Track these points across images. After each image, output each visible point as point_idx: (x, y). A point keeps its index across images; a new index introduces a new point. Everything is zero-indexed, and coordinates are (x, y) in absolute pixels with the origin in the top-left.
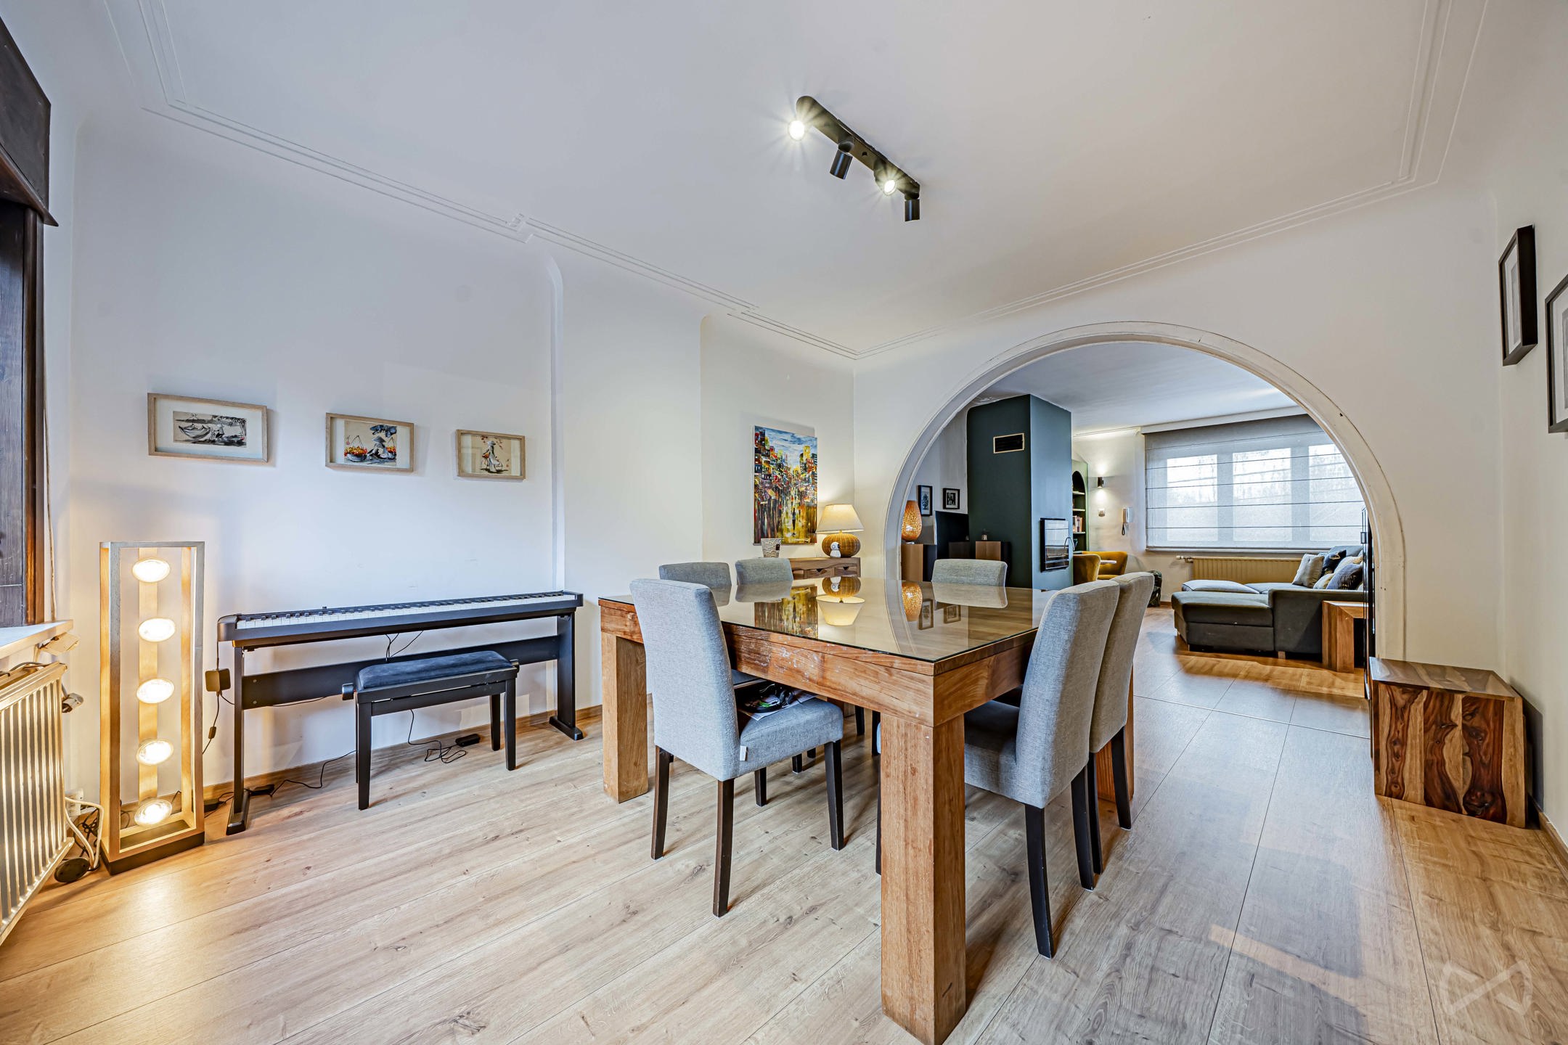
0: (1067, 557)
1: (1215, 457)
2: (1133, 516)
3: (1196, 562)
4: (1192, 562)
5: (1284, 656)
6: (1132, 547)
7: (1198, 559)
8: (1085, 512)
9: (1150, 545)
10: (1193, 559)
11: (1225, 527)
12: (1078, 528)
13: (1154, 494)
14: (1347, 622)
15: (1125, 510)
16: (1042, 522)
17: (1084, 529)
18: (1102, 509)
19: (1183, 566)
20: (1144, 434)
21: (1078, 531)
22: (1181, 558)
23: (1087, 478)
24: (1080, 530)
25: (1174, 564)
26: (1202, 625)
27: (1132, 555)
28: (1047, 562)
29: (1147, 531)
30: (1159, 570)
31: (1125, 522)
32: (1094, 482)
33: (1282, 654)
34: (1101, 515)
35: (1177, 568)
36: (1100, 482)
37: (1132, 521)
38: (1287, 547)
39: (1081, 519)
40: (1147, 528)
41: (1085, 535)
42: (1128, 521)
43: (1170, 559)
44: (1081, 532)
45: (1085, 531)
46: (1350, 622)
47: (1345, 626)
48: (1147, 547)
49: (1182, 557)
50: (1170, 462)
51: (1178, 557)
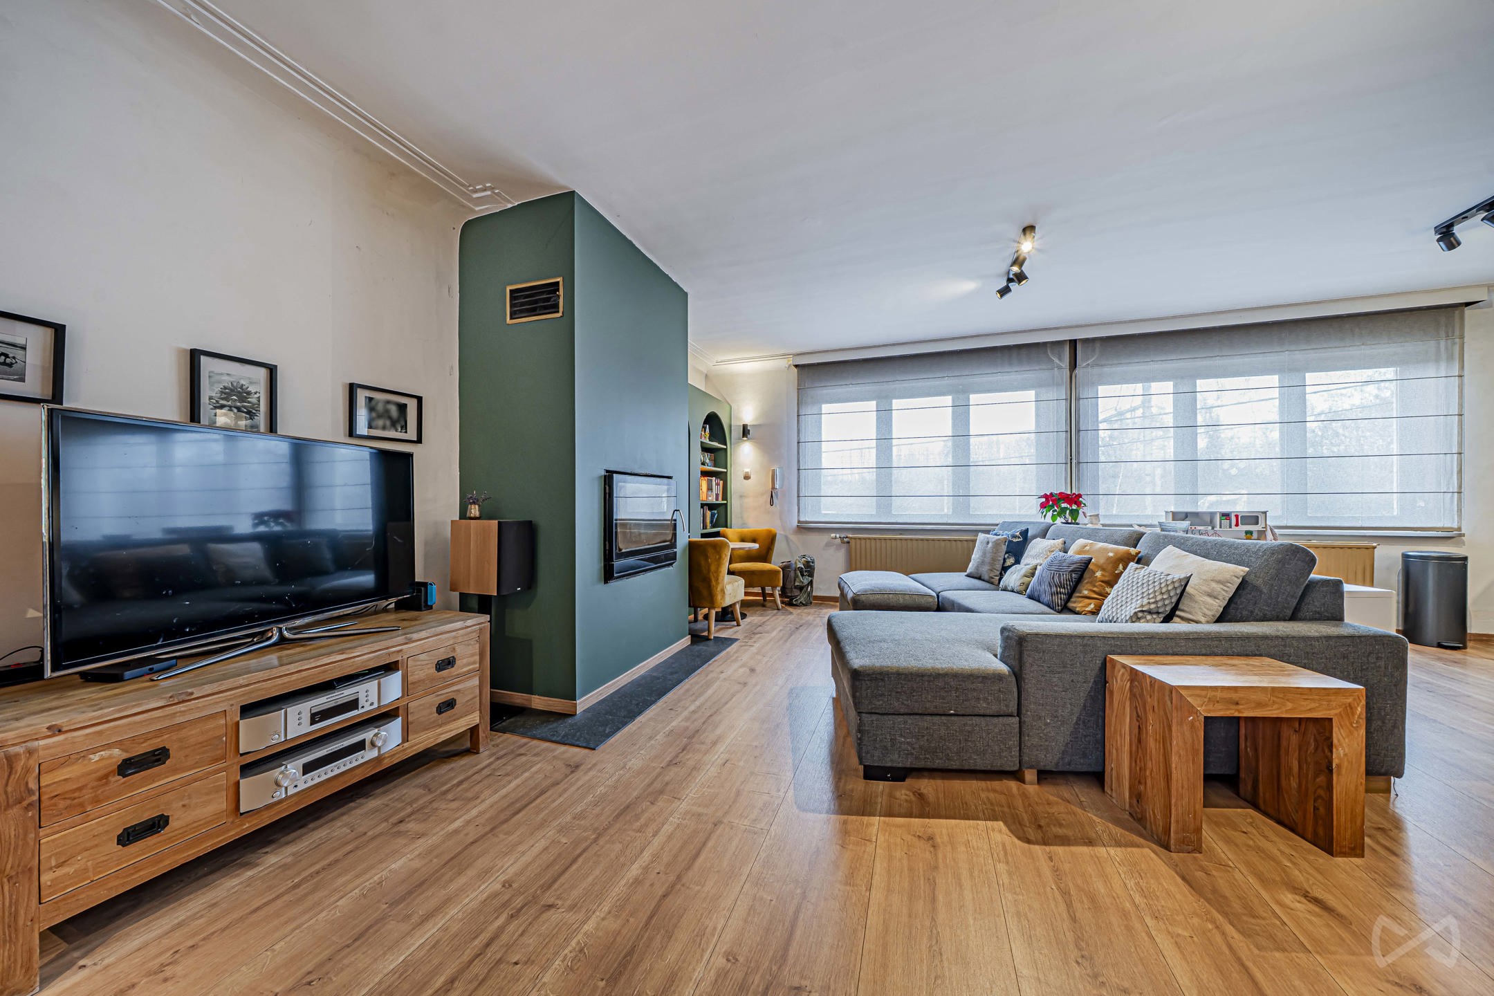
0: (673, 545)
1: (874, 403)
2: (783, 479)
3: (853, 542)
4: (848, 542)
5: (1035, 778)
6: (779, 522)
7: (855, 539)
8: (726, 473)
9: (802, 519)
10: (851, 538)
11: (884, 496)
12: (717, 495)
13: (807, 449)
14: (1192, 724)
15: (774, 472)
16: (608, 479)
17: (725, 498)
18: (747, 470)
19: (838, 548)
20: (796, 366)
21: (717, 499)
22: (836, 538)
23: (730, 426)
24: (720, 498)
25: (828, 545)
26: (888, 721)
27: (782, 533)
28: (618, 564)
29: (798, 501)
30: (812, 554)
31: (773, 488)
32: (736, 433)
33: (1030, 775)
34: (747, 477)
35: (832, 550)
36: (745, 432)
37: (781, 487)
38: (949, 522)
39: (721, 482)
40: (798, 496)
41: (726, 504)
42: (777, 486)
43: (824, 538)
44: (720, 501)
45: (726, 500)
46: (1197, 724)
47: (1187, 733)
48: (799, 522)
49: (838, 536)
50: (825, 408)
51: (833, 535)
